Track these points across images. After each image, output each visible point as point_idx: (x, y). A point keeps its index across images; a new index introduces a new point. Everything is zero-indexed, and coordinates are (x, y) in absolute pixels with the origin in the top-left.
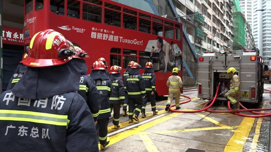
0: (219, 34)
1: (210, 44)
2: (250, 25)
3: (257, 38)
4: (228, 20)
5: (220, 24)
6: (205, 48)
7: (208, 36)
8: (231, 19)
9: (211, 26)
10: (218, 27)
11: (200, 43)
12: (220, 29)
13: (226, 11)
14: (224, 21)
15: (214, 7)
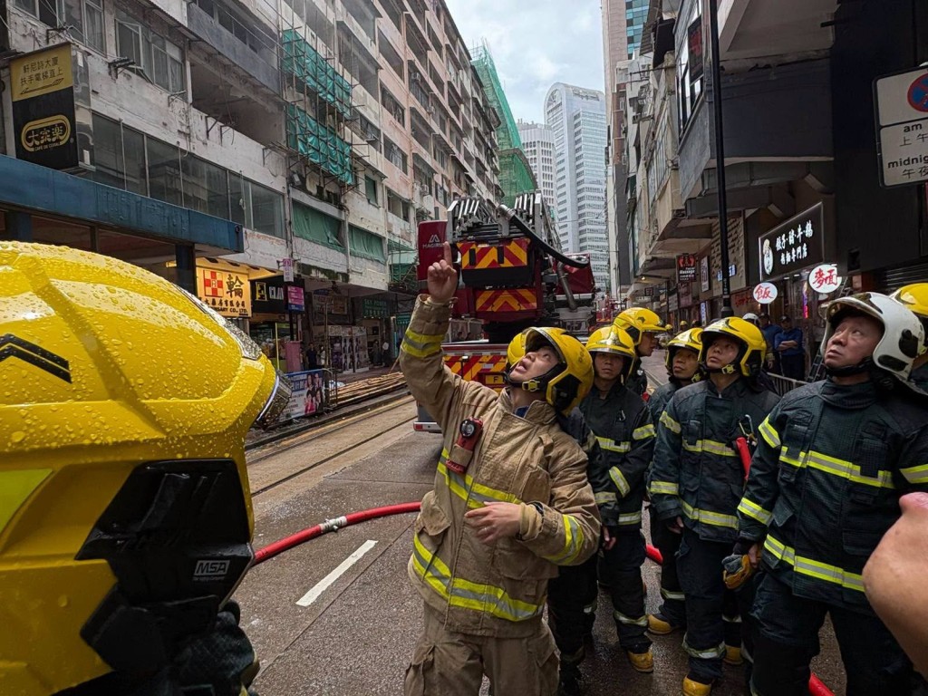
0: (445, 192)
1: (402, 222)
2: (551, 209)
3: (567, 242)
4: (483, 159)
5: (450, 162)
6: (374, 231)
7: (385, 182)
8: (493, 163)
9: (407, 152)
10: (439, 167)
11: (336, 200)
12: (450, 176)
13: (472, 126)
14: (468, 157)
15: (416, 81)
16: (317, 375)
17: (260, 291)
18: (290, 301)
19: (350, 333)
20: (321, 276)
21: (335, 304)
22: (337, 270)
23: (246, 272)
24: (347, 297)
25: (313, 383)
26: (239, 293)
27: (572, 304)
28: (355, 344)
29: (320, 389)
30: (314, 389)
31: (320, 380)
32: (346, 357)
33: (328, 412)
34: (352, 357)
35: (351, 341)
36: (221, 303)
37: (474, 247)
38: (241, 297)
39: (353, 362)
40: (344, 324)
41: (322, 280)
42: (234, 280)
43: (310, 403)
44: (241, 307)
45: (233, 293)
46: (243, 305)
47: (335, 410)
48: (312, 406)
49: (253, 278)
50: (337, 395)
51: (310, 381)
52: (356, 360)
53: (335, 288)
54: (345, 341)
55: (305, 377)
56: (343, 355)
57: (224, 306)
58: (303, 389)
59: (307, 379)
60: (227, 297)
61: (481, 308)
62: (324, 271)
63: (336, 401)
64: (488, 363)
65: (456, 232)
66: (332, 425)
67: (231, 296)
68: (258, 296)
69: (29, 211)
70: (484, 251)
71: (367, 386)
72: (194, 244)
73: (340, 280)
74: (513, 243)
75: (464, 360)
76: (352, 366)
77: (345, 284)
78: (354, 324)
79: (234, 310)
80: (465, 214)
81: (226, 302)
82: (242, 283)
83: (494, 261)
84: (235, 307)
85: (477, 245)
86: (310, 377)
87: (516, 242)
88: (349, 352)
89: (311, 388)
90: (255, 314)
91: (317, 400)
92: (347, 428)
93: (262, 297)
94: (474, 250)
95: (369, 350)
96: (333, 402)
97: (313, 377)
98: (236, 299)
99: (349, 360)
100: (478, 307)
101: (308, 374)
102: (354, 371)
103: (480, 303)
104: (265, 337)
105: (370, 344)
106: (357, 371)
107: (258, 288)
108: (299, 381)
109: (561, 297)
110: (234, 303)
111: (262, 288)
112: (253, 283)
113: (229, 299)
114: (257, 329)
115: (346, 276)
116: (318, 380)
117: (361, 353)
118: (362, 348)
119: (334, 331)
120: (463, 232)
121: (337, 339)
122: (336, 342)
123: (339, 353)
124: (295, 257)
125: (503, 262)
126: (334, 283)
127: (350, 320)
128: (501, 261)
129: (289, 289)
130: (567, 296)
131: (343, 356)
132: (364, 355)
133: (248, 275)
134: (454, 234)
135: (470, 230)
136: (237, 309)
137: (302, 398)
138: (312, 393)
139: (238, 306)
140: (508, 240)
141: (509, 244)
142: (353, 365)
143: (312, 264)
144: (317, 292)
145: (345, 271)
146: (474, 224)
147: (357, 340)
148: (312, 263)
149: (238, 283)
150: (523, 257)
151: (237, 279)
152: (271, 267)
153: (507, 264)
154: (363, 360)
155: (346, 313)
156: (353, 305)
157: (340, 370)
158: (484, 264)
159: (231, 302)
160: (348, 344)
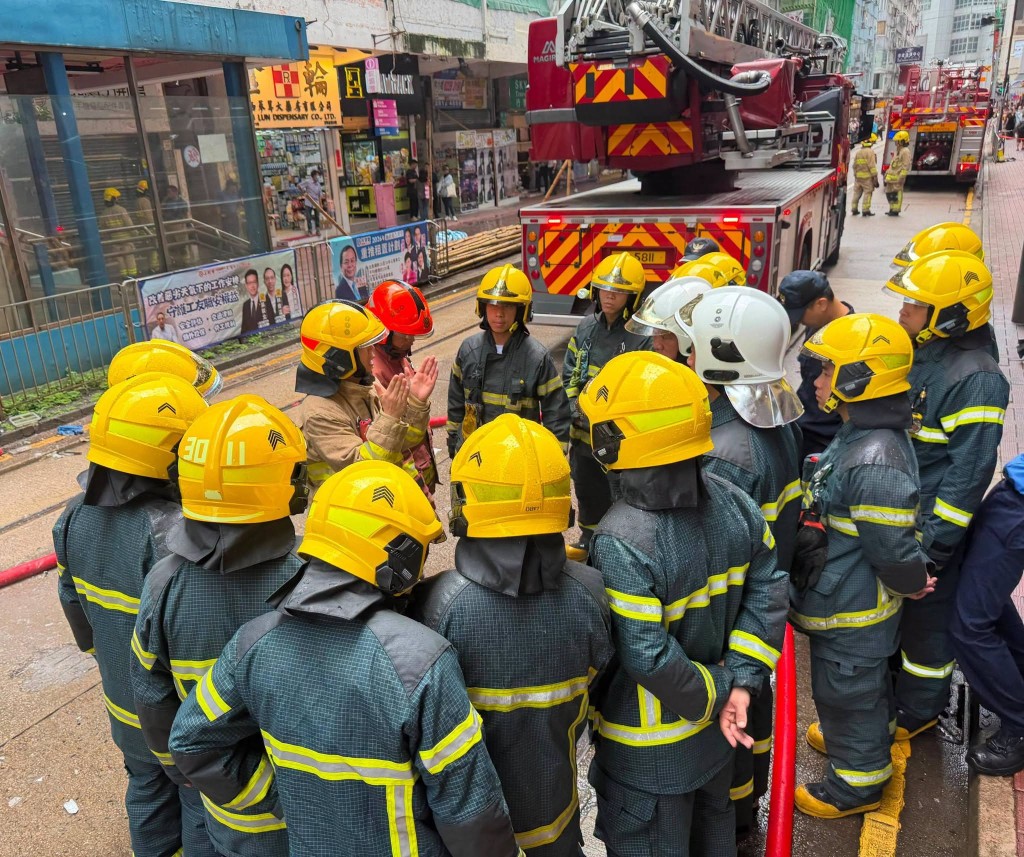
16: (418, 231)
17: (352, 83)
18: (377, 123)
19: (490, 142)
20: (441, 51)
21: (468, 92)
22: (465, 37)
23: (331, 53)
24: (487, 78)
25: (412, 242)
26: (322, 88)
27: (743, 146)
28: (497, 159)
29: (422, 250)
30: (414, 249)
31: (423, 237)
32: (483, 182)
33: (435, 281)
34: (493, 181)
35: (491, 154)
36: (298, 107)
37: (592, 69)
38: (325, 94)
39: (494, 189)
40: (480, 127)
41: (442, 59)
42: (313, 68)
43: (409, 270)
44: (326, 110)
45: (314, 89)
46: (329, 107)
47: (445, 278)
48: (412, 274)
49: (340, 62)
50: (447, 258)
51: (408, 239)
52: (499, 185)
53: (464, 68)
54: (482, 156)
55: (400, 234)
56: (480, 178)
57: (303, 111)
58: (399, 251)
59: (404, 237)
60: (305, 97)
61: (615, 150)
62: (446, 43)
63: (447, 265)
64: (616, 233)
65: (569, 47)
66: (437, 302)
67: (312, 95)
68: (349, 90)
69: (58, 51)
70: (608, 75)
71: (495, 240)
72: (244, 58)
73: (470, 56)
74: (648, 61)
75: (583, 230)
76: (493, 195)
77: (478, 60)
78: (497, 125)
79: (317, 117)
80: (585, 16)
81: (305, 104)
82: (324, 73)
83: (620, 91)
84: (318, 111)
85: (597, 67)
86: (408, 234)
87: (653, 62)
88: (489, 173)
89: (410, 250)
90: (347, 119)
91: (418, 265)
92: (454, 307)
93: (355, 91)
94: (593, 74)
95: (521, 168)
96: (442, 266)
97: (413, 234)
98: (318, 98)
99: (488, 186)
100: (611, 148)
101: (406, 230)
102: (496, 204)
103: (613, 144)
104: (365, 153)
105: (522, 156)
106: (501, 203)
107: (349, 78)
108: (393, 240)
109: (728, 135)
110: (317, 106)
111: (354, 76)
112: (341, 70)
113: (309, 100)
114: (352, 141)
115: (480, 47)
116: (420, 236)
117: (508, 174)
118: (510, 166)
119: (464, 139)
120: (579, 46)
121: (470, 153)
122: (467, 158)
123: (472, 176)
124: (400, 26)
125: (632, 93)
126: (461, 60)
127: (490, 119)
128: (630, 90)
129: (375, 105)
130: (736, 135)
131: (478, 182)
132: (512, 176)
133: (333, 57)
134: (566, 50)
135: (589, 41)
136: (321, 115)
137: (398, 264)
138: (412, 256)
139: (322, 110)
140: (640, 58)
141: (643, 63)
142: (495, 194)
143: (426, 33)
144: (438, 75)
145: (479, 39)
146: (595, 32)
147: (501, 153)
148: (426, 31)
149: (319, 73)
150: (659, 83)
151: (318, 66)
152: (364, 47)
153: (638, 95)
154: (510, 185)
155: (485, 106)
156: (497, 92)
157: (473, 203)
158: (605, 96)
159: (312, 104)
160: (487, 160)
